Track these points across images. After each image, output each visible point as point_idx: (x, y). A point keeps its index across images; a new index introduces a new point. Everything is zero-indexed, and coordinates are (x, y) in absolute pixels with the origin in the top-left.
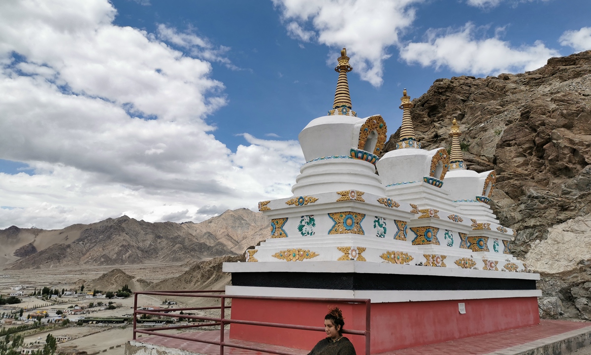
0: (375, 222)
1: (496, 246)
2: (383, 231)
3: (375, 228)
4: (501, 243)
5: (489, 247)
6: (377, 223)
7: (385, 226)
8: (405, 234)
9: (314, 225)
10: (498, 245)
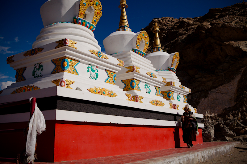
0: (88, 68)
1: (179, 98)
2: (95, 75)
3: (88, 72)
4: (182, 96)
5: (174, 98)
6: (90, 69)
7: (97, 73)
8: (114, 80)
9: (42, 70)
10: (180, 97)
